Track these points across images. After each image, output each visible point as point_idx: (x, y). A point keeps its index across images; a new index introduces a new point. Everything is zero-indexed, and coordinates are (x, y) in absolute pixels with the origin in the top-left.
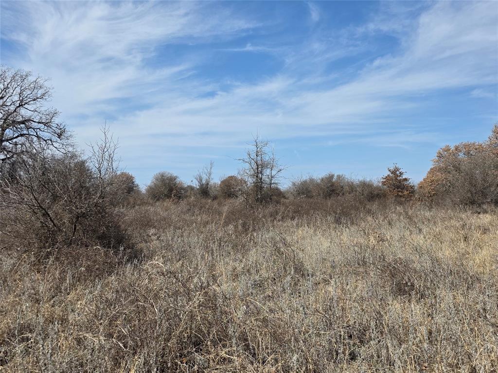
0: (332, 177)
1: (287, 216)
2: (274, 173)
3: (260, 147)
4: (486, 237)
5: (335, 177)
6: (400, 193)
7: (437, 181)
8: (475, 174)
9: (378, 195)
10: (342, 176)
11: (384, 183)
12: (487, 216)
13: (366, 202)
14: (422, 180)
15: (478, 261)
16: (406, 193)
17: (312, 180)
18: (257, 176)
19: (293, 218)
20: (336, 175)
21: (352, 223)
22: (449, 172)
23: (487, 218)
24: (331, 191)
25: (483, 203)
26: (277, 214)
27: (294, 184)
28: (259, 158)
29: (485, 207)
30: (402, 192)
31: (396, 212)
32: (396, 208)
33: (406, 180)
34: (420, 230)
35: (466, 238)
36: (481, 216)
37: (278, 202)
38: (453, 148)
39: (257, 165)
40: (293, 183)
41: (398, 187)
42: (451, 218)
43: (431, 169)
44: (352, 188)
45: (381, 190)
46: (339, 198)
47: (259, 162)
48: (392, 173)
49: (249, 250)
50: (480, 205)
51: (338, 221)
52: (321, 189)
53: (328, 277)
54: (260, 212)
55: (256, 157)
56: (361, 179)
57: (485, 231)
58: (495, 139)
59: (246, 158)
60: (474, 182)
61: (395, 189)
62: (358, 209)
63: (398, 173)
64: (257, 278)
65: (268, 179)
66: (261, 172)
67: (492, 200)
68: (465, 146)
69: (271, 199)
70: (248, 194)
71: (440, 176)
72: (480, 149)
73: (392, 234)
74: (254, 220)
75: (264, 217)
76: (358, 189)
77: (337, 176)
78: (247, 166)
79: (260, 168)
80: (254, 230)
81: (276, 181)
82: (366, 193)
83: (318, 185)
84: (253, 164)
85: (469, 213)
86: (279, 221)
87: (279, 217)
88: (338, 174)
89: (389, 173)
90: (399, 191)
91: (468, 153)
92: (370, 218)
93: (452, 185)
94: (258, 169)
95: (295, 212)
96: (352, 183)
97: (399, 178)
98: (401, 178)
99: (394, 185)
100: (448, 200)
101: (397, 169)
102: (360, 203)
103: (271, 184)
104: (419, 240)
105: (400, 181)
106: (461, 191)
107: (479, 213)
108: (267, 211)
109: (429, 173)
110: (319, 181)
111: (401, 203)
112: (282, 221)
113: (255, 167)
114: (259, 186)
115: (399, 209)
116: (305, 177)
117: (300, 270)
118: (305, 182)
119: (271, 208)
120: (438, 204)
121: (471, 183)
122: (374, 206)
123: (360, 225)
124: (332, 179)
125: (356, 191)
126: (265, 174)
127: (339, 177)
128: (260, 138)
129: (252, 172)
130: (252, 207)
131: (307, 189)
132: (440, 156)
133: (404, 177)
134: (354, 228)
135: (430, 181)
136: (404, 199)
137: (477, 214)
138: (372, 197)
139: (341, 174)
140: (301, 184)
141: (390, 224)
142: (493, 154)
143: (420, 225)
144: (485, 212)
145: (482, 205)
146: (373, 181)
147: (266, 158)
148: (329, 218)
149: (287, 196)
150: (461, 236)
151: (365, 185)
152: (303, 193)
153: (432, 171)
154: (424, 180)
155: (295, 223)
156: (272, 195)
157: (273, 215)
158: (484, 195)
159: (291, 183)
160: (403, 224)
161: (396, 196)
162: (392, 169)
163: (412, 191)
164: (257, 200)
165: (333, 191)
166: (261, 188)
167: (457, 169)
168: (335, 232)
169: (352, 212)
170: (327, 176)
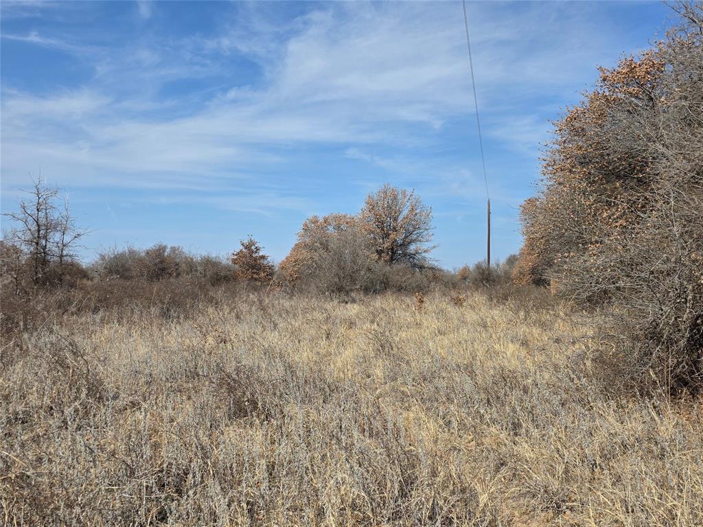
0: (161, 249)
1: (87, 306)
2: (67, 239)
3: (44, 197)
4: (351, 333)
5: (168, 250)
6: (255, 276)
7: (303, 260)
8: (344, 254)
9: (225, 277)
10: (178, 249)
11: (234, 261)
12: (355, 306)
13: (209, 286)
14: (284, 258)
15: (339, 364)
16: (262, 275)
17: (132, 252)
18: (37, 244)
19: (96, 310)
20: (169, 247)
21: (186, 318)
22: (316, 250)
23: (355, 309)
24: (159, 269)
25: (352, 290)
26: (70, 303)
27: (103, 258)
28: (42, 214)
29: (353, 294)
30: (257, 274)
31: (247, 301)
32: (249, 296)
33: (263, 257)
34: (275, 325)
35: (328, 334)
36: (349, 306)
37: (72, 286)
38: (321, 220)
39: (38, 225)
40: (101, 255)
41: (253, 267)
42: (314, 309)
43: (296, 245)
44: (191, 265)
45: (230, 271)
46: (172, 280)
47: (42, 221)
48: (246, 248)
49: (11, 363)
50: (347, 293)
51: (165, 314)
52: (146, 266)
53: (140, 399)
54: (40, 301)
55: (37, 212)
56: (204, 254)
57: (351, 325)
58: (368, 212)
59: (19, 213)
60: (342, 263)
61: (248, 270)
62: (197, 296)
63: (253, 248)
64: (20, 408)
65: (57, 249)
66: (45, 237)
67: (361, 286)
68: (335, 218)
69: (61, 280)
70: (19, 271)
71: (305, 254)
72: (351, 223)
73: (239, 331)
74: (26, 314)
75: (46, 308)
76: (199, 268)
77: (172, 248)
78: (20, 225)
79: (42, 230)
80: (26, 329)
81: (71, 253)
82: (209, 274)
83: (141, 260)
84: (30, 223)
85: (336, 302)
86: (72, 314)
87: (73, 309)
88: (173, 245)
89: (242, 247)
90: (254, 273)
91: (338, 227)
92: (211, 310)
93: (320, 267)
94: (39, 231)
95: (100, 301)
96: (192, 259)
97: (254, 255)
98: (257, 255)
99: (248, 264)
100: (313, 287)
101: (252, 243)
102: (200, 288)
103: (61, 256)
104: (273, 338)
105: (255, 260)
106: (328, 274)
107: (347, 303)
108: (52, 299)
109: (294, 250)
110: (143, 254)
111: (255, 289)
112: (77, 315)
113: (34, 227)
114: (40, 258)
115: (253, 297)
116: (122, 248)
117: (96, 391)
118: (122, 255)
119: (59, 295)
120: (301, 291)
121: (339, 266)
122: (219, 293)
123: (196, 320)
124: (164, 251)
125: (196, 271)
126: (51, 240)
127: (173, 249)
128: (45, 182)
129: (28, 236)
130: (26, 292)
131: (123, 266)
132: (306, 228)
133: (261, 254)
134: (187, 325)
135: (294, 261)
136: (260, 283)
137: (344, 304)
138: (218, 280)
139: (176, 246)
140: (115, 257)
141: (238, 317)
142: (366, 230)
143: (276, 318)
144: (354, 301)
145: (350, 293)
146: (221, 257)
147: (55, 215)
148: (153, 309)
149: (90, 276)
150: (324, 332)
151: (208, 263)
152: (117, 272)
153: (297, 247)
154: (287, 259)
155: (98, 317)
156: (63, 274)
157: (63, 307)
158: (353, 281)
159: (98, 256)
160: (254, 318)
161: (249, 280)
162: (246, 242)
163: (270, 272)
164: (36, 281)
165: (163, 270)
166: (45, 262)
167: (325, 247)
168: (160, 330)
169: (189, 301)
170: (154, 248)
